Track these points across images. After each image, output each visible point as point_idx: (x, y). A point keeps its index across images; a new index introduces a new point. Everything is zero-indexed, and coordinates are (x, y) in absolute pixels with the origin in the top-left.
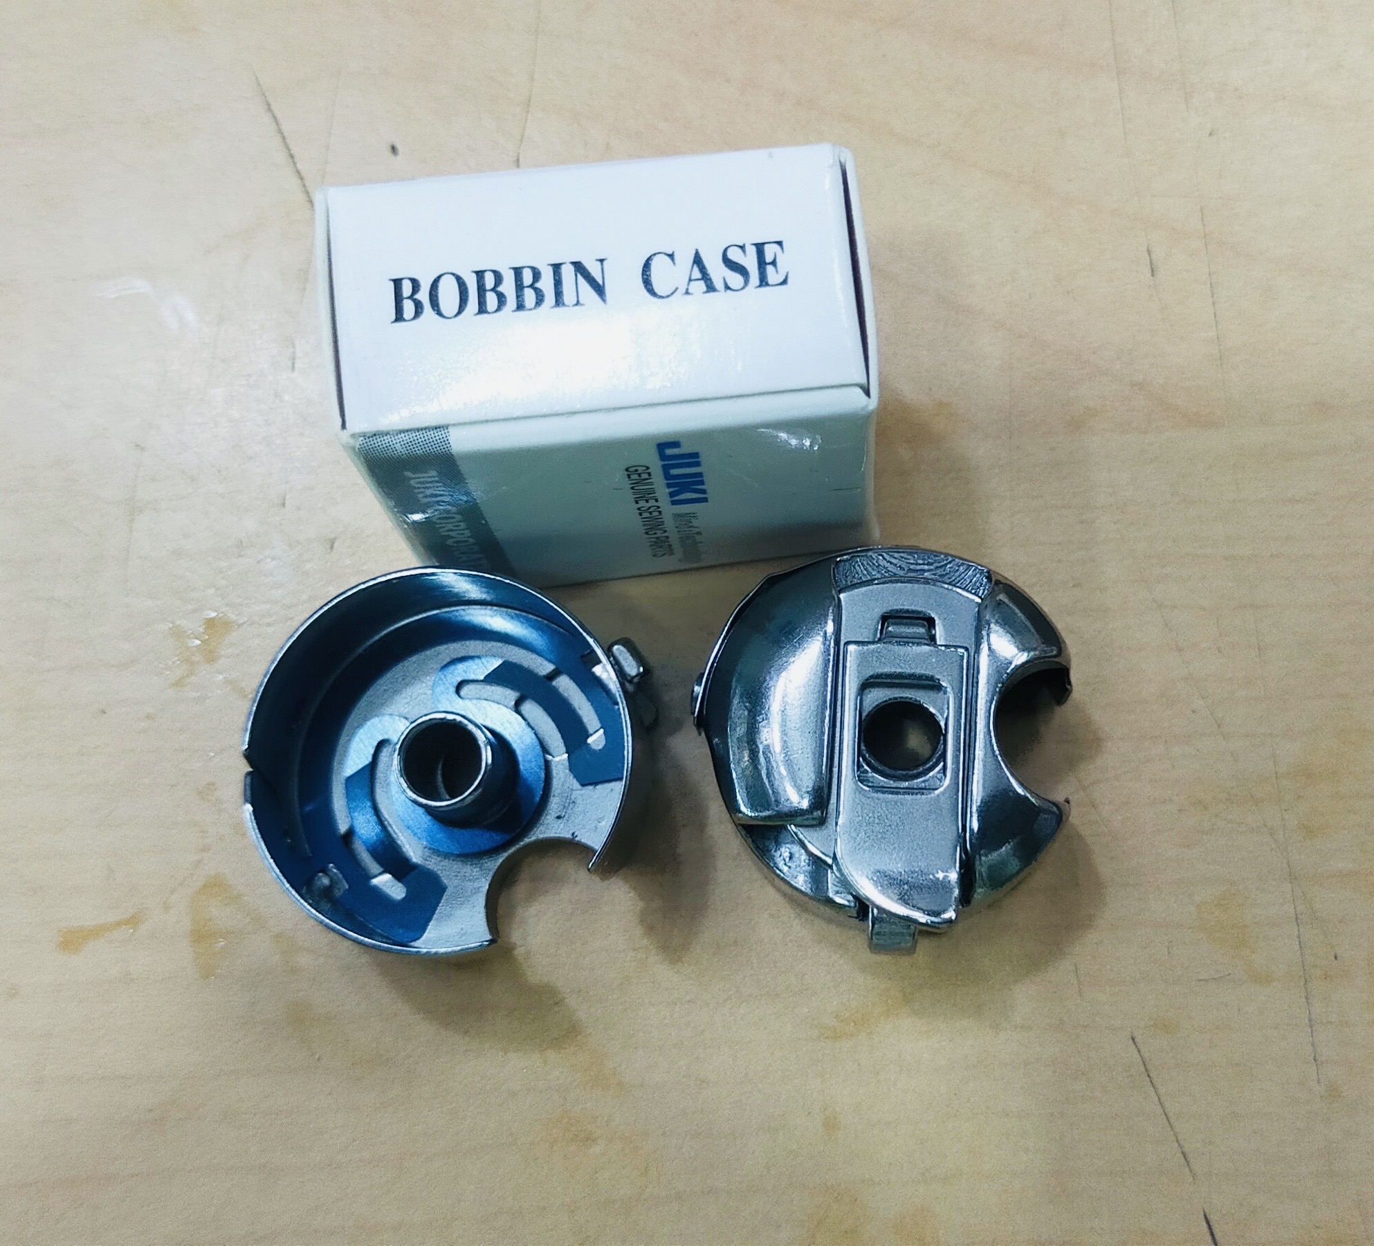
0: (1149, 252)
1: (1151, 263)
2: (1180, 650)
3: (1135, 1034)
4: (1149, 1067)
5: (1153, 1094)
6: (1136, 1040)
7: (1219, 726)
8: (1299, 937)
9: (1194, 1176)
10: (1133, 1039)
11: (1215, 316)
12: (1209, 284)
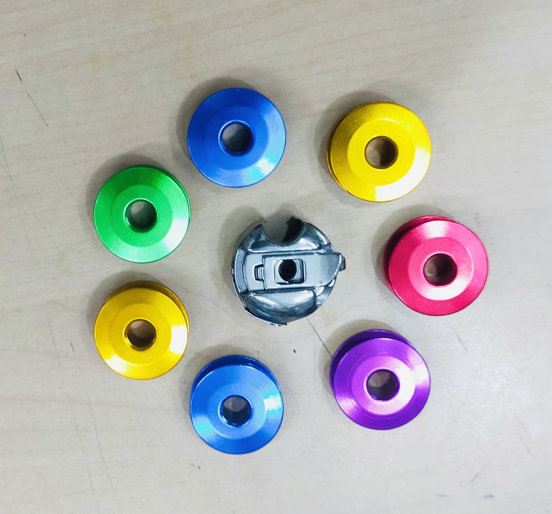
0: (73, 350)
2: (49, 236)
5: (40, 112)
7: (35, 216)
8: (6, 160)
9: (26, 91)
10: (48, 126)
11: (52, 334)
12: (55, 343)
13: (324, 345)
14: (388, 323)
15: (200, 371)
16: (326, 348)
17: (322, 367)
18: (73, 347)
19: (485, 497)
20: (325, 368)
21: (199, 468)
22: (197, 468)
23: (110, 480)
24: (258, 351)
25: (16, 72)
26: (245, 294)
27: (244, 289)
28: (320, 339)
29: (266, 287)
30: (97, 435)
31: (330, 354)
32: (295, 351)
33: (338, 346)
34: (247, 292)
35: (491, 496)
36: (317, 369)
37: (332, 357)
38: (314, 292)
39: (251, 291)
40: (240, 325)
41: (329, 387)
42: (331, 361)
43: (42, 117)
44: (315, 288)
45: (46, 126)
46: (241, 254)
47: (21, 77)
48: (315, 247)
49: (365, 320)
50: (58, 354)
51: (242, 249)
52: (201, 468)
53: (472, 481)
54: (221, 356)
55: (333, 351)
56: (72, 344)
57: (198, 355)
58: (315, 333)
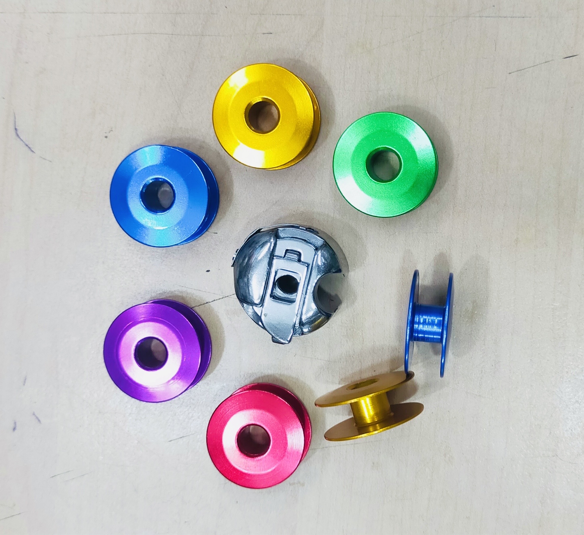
0: (264, 34)
1: (268, 33)
2: (393, 42)
3: (509, 72)
4: (519, 70)
5: (527, 69)
6: (511, 72)
7: (419, 33)
8: (486, 17)
9: (553, 60)
10: (510, 73)
11: (287, 15)
12: (277, 16)
13: (207, 303)
14: (215, 372)
15: (210, 166)
16: (204, 304)
17: (184, 295)
18: (267, 34)
19: (15, 423)
20: (183, 298)
21: (106, 137)
22: (106, 135)
23: (113, 35)
24: (217, 233)
25: (575, 55)
26: (275, 234)
27: (281, 235)
28: (215, 300)
29: (276, 258)
30: (166, 34)
31: (196, 306)
32: (208, 271)
33: (203, 317)
34: (277, 237)
35: (14, 429)
36: (184, 289)
37: (193, 307)
38: (258, 305)
39: (276, 241)
40: (249, 222)
41: (163, 297)
42: (189, 306)
43: (521, 70)
44: (262, 307)
45: (510, 72)
46: (318, 242)
47: (568, 58)
48: (304, 318)
49: (223, 350)
50: (263, 14)
51: (323, 244)
52: (106, 139)
53: (34, 414)
54: (220, 193)
55: (199, 311)
56: (271, 33)
57: (228, 169)
58: (221, 297)
